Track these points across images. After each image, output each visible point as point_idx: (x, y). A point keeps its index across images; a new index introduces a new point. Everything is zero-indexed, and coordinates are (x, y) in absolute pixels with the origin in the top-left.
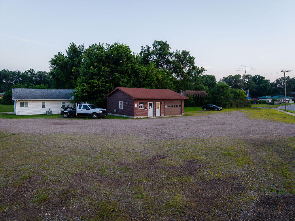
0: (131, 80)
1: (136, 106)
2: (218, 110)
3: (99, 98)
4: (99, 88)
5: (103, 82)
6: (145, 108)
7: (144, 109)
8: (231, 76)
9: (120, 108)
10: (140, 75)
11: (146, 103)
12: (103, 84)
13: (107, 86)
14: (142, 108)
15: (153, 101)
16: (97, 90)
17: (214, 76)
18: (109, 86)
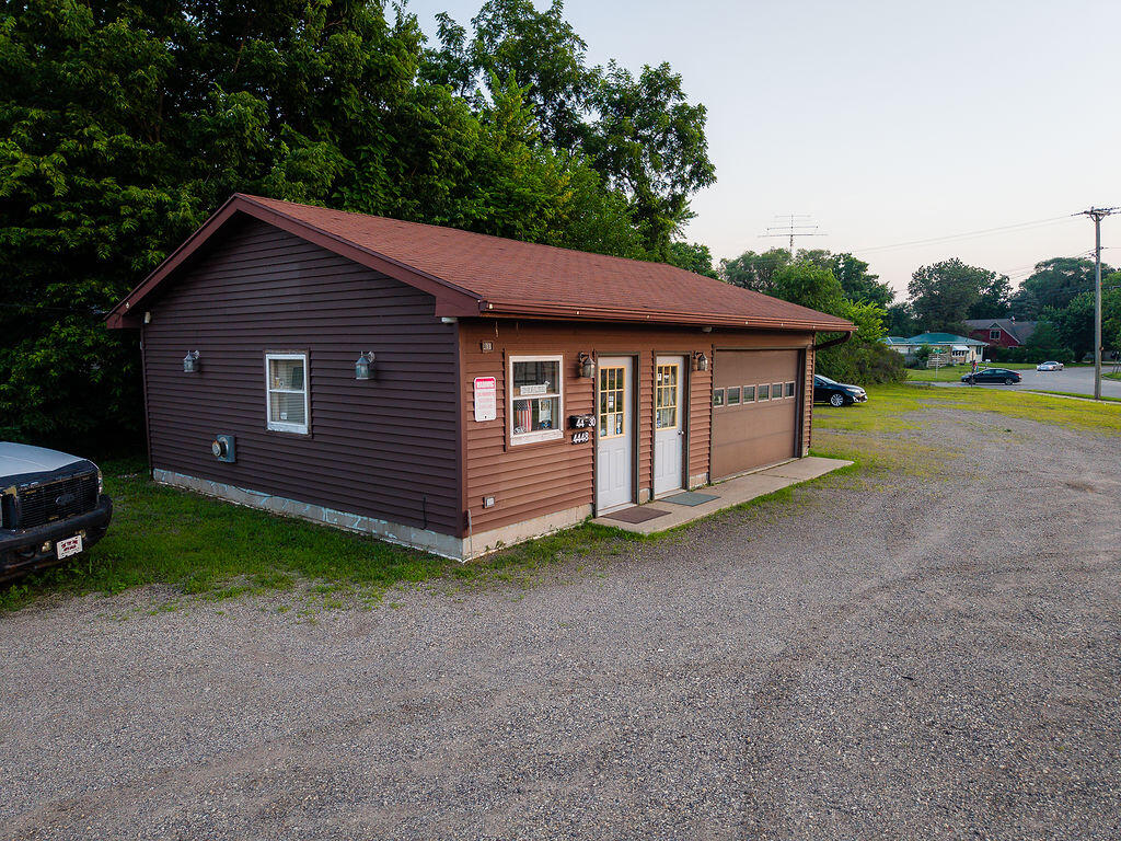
0: (367, 180)
1: (484, 402)
2: (848, 401)
3: (63, 325)
4: (48, 220)
5: (86, 162)
6: (571, 422)
7: (556, 434)
8: (751, 253)
9: (275, 426)
10: (433, 146)
11: (576, 372)
12: (90, 183)
13: (132, 202)
14: (537, 426)
15: (637, 348)
16: (28, 251)
17: (705, 249)
18: (159, 205)
